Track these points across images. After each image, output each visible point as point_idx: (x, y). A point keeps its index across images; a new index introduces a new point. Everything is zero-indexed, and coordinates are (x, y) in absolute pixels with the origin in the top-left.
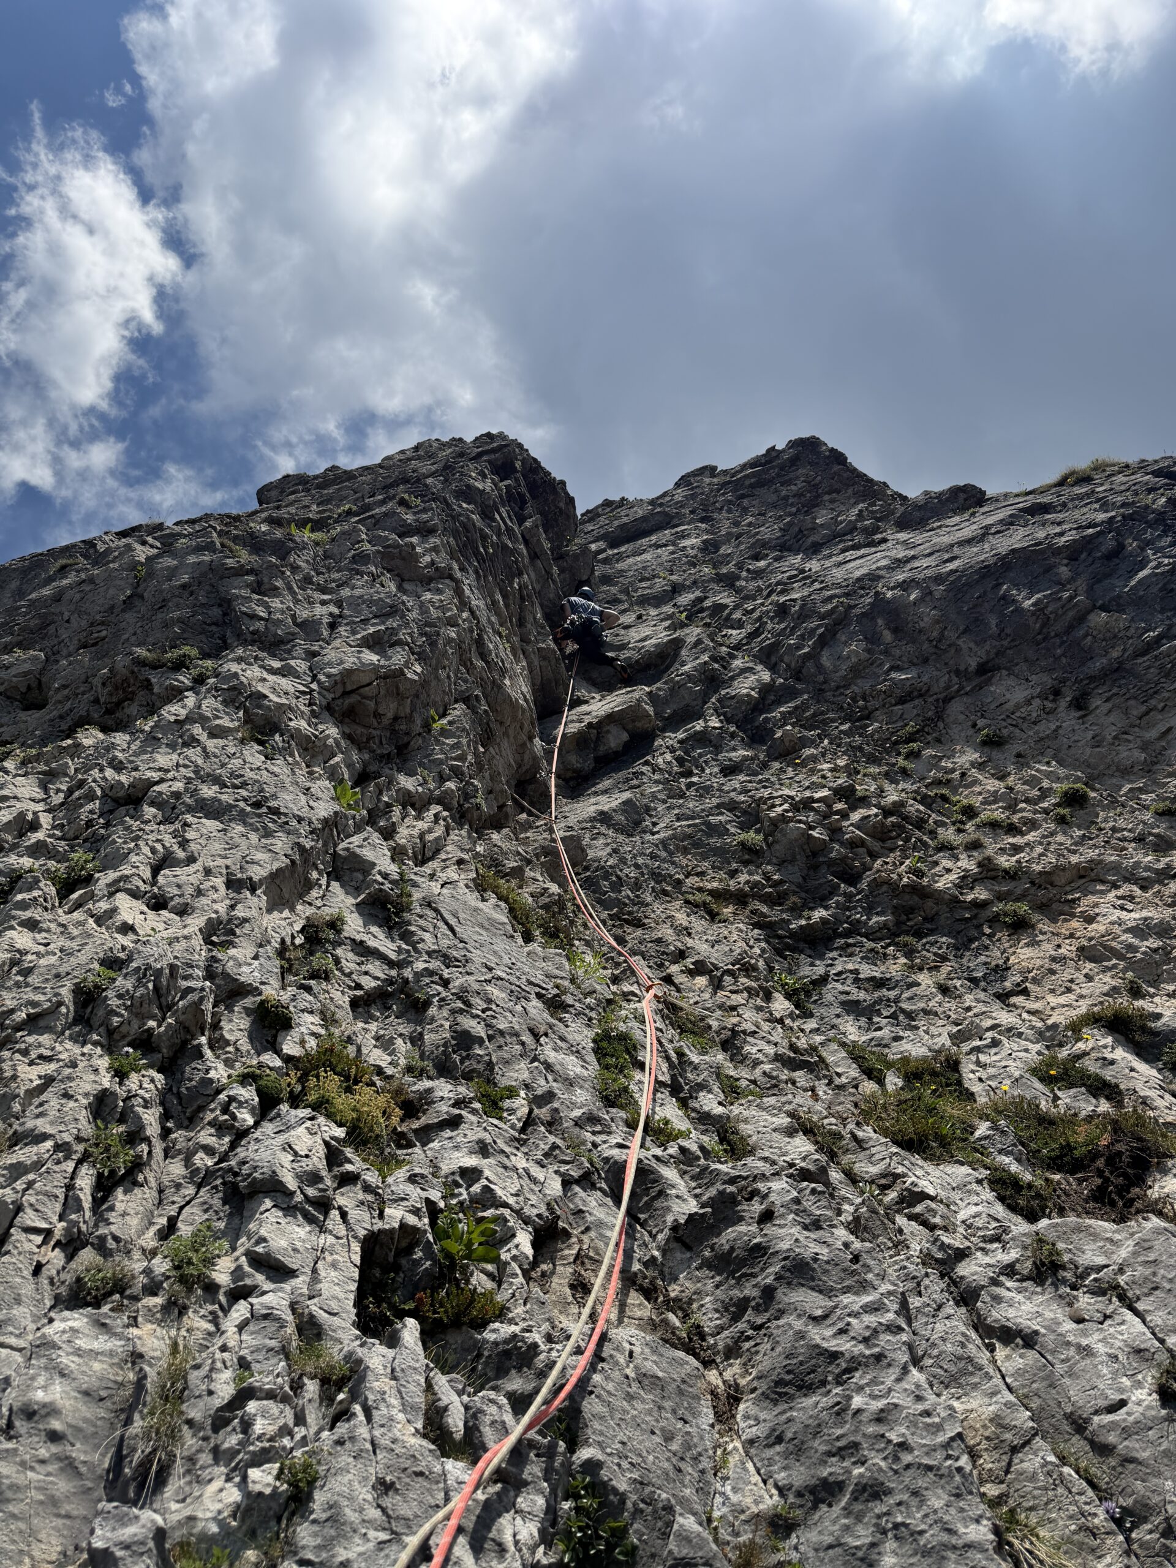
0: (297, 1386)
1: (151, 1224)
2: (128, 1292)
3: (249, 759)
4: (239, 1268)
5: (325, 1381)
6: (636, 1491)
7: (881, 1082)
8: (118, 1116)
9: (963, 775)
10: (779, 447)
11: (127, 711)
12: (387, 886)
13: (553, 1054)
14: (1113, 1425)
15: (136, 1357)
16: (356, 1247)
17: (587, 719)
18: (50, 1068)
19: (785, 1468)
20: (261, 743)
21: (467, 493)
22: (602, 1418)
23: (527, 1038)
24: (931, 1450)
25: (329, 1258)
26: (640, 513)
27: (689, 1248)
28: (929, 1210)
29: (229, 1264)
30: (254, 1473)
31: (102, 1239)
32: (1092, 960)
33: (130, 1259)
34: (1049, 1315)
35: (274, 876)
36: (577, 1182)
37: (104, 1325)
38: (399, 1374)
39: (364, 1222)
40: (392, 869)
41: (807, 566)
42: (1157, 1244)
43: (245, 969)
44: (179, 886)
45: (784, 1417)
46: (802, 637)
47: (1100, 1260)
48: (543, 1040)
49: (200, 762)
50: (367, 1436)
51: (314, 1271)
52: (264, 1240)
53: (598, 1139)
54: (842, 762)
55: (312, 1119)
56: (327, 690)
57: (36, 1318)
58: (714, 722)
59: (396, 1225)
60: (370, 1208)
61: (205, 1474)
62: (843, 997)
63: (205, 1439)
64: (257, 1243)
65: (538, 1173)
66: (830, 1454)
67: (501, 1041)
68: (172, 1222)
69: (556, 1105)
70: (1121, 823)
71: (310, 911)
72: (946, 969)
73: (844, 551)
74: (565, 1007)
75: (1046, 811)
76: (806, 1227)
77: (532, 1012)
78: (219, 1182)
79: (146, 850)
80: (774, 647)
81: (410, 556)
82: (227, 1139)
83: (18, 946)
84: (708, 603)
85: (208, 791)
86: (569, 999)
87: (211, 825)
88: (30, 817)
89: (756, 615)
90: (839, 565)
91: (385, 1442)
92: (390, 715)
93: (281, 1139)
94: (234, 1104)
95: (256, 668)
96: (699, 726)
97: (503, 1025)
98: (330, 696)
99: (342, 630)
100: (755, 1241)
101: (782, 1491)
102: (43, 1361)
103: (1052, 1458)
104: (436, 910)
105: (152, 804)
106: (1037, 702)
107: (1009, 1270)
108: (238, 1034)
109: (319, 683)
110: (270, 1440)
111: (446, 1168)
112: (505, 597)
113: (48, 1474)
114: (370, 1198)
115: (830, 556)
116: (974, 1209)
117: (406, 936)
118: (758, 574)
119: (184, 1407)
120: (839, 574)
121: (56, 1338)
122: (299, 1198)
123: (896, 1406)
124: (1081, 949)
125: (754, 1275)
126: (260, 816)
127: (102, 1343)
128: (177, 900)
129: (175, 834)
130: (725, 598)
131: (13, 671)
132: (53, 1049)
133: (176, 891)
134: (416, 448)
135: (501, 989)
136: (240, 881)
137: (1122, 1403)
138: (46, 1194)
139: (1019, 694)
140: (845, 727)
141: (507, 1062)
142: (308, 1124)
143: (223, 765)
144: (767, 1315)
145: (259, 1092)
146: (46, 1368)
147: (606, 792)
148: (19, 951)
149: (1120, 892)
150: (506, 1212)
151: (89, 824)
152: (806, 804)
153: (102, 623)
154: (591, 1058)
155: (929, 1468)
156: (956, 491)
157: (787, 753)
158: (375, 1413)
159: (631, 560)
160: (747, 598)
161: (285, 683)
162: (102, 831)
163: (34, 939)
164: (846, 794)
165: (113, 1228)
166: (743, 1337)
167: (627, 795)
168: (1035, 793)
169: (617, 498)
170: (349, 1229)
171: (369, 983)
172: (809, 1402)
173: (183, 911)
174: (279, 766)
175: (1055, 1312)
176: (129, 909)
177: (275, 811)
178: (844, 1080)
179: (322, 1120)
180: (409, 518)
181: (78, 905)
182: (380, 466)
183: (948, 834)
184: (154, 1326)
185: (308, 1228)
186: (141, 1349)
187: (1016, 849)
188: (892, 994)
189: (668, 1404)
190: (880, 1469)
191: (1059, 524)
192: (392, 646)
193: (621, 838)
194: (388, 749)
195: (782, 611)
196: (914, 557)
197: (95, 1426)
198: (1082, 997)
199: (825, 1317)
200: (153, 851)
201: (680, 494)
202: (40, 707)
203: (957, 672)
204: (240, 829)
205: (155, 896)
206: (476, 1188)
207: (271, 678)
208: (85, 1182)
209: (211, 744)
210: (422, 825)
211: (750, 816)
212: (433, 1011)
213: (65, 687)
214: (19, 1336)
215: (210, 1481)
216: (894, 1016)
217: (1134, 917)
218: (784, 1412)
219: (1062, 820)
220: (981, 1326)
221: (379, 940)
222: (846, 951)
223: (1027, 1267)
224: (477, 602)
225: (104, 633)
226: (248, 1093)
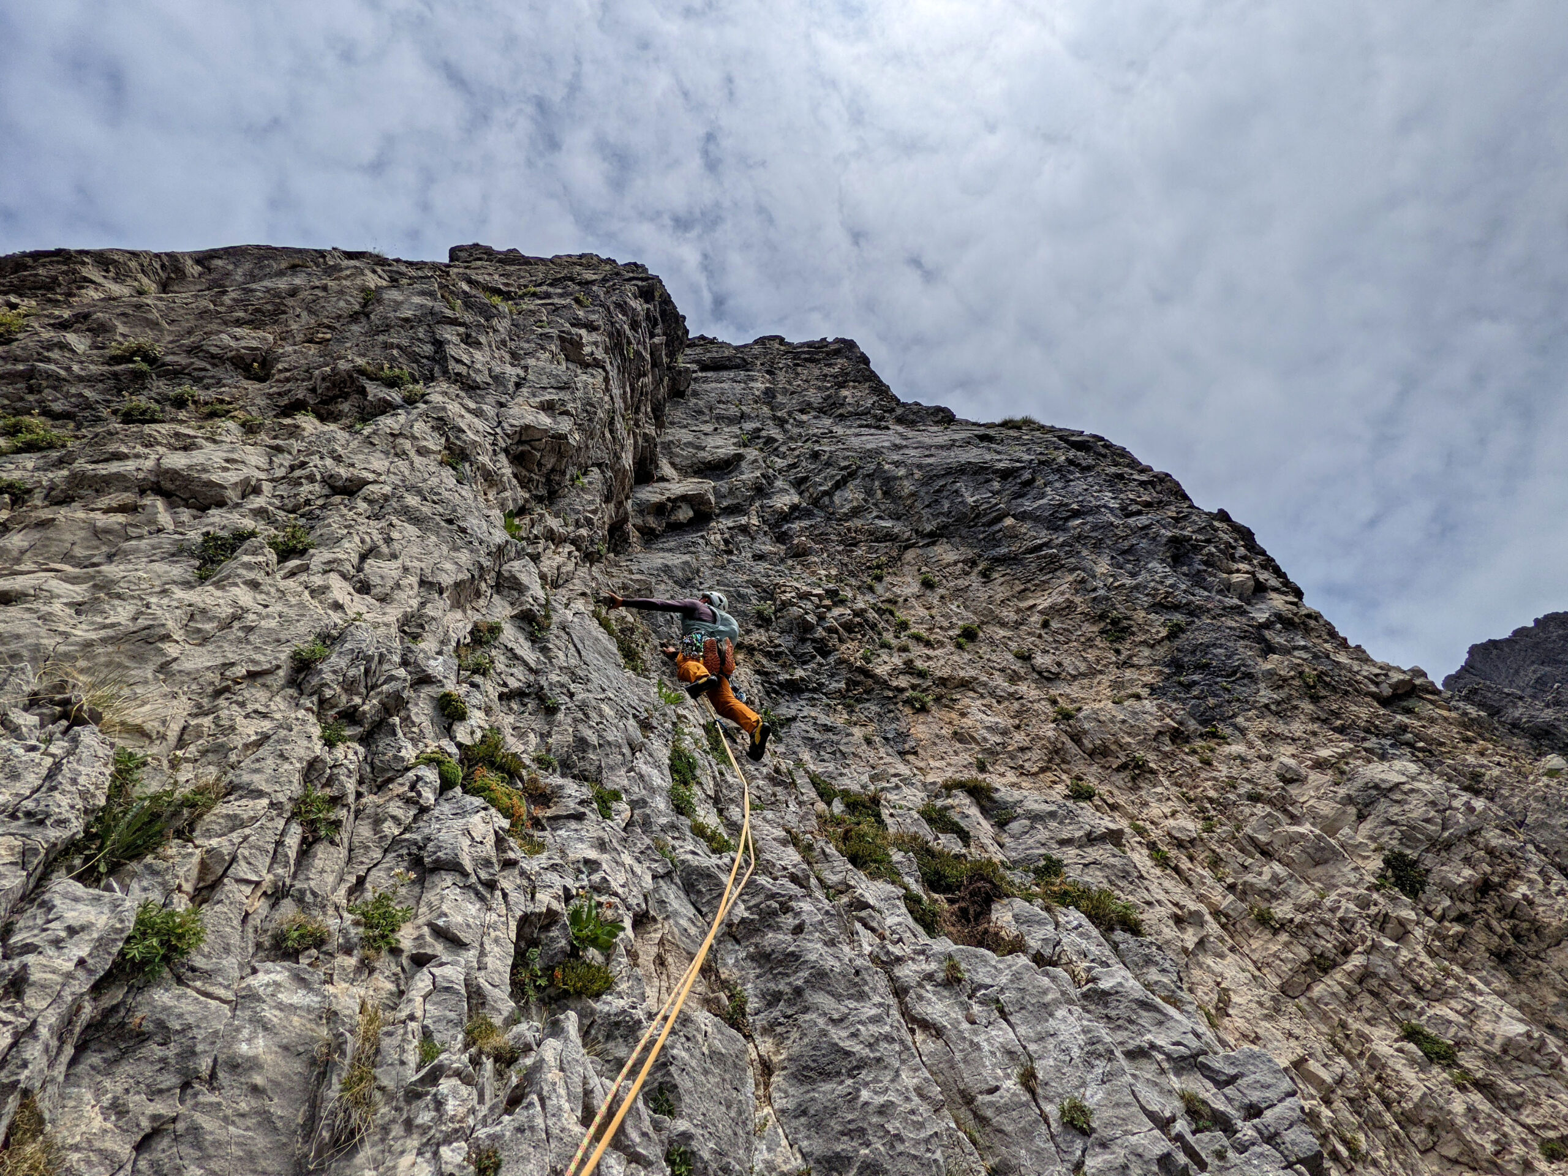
0: (475, 1062)
1: (341, 880)
2: (324, 949)
3: (445, 480)
4: (421, 937)
5: (497, 1059)
6: (716, 1160)
7: (829, 804)
8: (324, 781)
9: (906, 600)
10: (830, 340)
11: (340, 407)
12: (536, 608)
13: (644, 767)
14: (991, 1104)
15: (331, 1016)
16: (513, 925)
17: (667, 494)
18: (266, 725)
19: (808, 1138)
20: (454, 469)
21: (622, 307)
22: (690, 1093)
23: (626, 750)
24: (917, 1142)
25: (493, 934)
26: (726, 354)
27: (738, 942)
28: (870, 916)
29: (411, 931)
30: (445, 1151)
31: (302, 892)
32: (960, 741)
33: (325, 914)
34: (953, 1015)
35: (457, 585)
36: (662, 877)
37: (303, 979)
38: (566, 1066)
39: (520, 905)
40: (541, 594)
41: (835, 429)
42: (1026, 977)
43: (432, 662)
44: (382, 577)
45: (808, 1096)
46: (825, 479)
47: (988, 981)
48: (638, 754)
49: (407, 473)
50: (542, 1126)
51: (482, 945)
52: (446, 915)
53: (677, 843)
54: (834, 572)
55: (485, 809)
56: (508, 435)
57: (241, 967)
58: (755, 521)
59: (544, 910)
60: (525, 892)
61: (397, 1146)
62: (804, 734)
63: (397, 1109)
64: (439, 916)
65: (638, 869)
66: (843, 1134)
67: (608, 750)
68: (361, 881)
69: (648, 811)
70: (994, 658)
71: (477, 617)
72: (870, 728)
73: (860, 426)
74: (652, 728)
75: (951, 638)
76: (825, 944)
77: (630, 729)
78: (405, 851)
79: (357, 539)
80: (805, 479)
81: (578, 345)
82: (412, 813)
83: (241, 603)
84: (764, 433)
85: (412, 500)
86: (655, 723)
87: (411, 530)
88: (253, 483)
89: (797, 453)
90: (857, 435)
91: (555, 1131)
92: (549, 466)
93: (460, 823)
94: (420, 783)
95: (457, 405)
96: (744, 520)
97: (610, 738)
98: (509, 441)
99: (525, 391)
100: (790, 949)
101: (804, 1156)
102: (248, 1013)
103: (953, 1125)
104: (568, 634)
105: (365, 499)
106: (960, 565)
107: (930, 977)
108: (423, 718)
109: (503, 429)
110: (459, 1121)
111: (572, 856)
112: (632, 390)
113: (248, 1129)
114: (525, 883)
115: (850, 427)
116: (897, 920)
117: (545, 650)
118: (800, 424)
119: (377, 1072)
120: (855, 442)
121: (261, 991)
122: (473, 879)
123: (892, 1103)
124: (955, 733)
125: (788, 975)
126: (451, 531)
127: (299, 997)
128: (379, 589)
129: (381, 531)
130: (774, 432)
131: (243, 343)
132: (268, 706)
133: (378, 581)
134: (581, 257)
135: (612, 708)
136: (431, 584)
137: (997, 1088)
138: (259, 849)
139: (951, 557)
140: (840, 548)
141: (612, 768)
142: (483, 813)
143: (425, 480)
144: (796, 1009)
145: (442, 776)
146: (250, 1021)
147: (670, 550)
148: (241, 608)
149: (985, 702)
150: (616, 900)
151: (307, 502)
152: (805, 596)
153: (329, 327)
154: (667, 772)
155: (915, 1157)
156: (939, 410)
157: (800, 554)
158: (548, 1102)
159: (713, 385)
160: (791, 438)
161: (478, 423)
162: (318, 512)
163: (255, 598)
164: (832, 594)
165: (312, 883)
166: (776, 1023)
167: (687, 558)
168: (946, 624)
169: (711, 337)
170: (508, 908)
171: (513, 684)
172: (827, 1087)
173: (383, 599)
174: (466, 491)
175: (957, 1014)
176: (340, 590)
177: (463, 531)
178: (805, 798)
179: (493, 811)
180: (581, 313)
181: (292, 574)
182: (551, 261)
183: (888, 637)
184: (347, 985)
185: (478, 906)
186: (334, 1007)
187: (929, 658)
188: (835, 738)
189: (728, 1076)
190: (880, 1153)
191: (999, 453)
192: (561, 414)
193: (677, 588)
194: (542, 492)
195: (815, 456)
196: (906, 447)
197: (291, 1081)
198: (949, 764)
199: (841, 1020)
200: (363, 541)
201: (757, 349)
202: (262, 380)
203: (917, 532)
204: (433, 538)
205: (360, 581)
206: (596, 878)
207: (467, 415)
208: (293, 841)
209: (418, 460)
210: (559, 559)
211: (768, 593)
212: (560, 716)
213: (287, 370)
214: (227, 987)
215: (402, 1152)
216: (833, 753)
217: (991, 720)
218: (808, 1092)
219: (960, 646)
220: (905, 1013)
221: (525, 650)
222: (812, 703)
223: (941, 976)
224: (616, 392)
225: (329, 336)
226: (431, 775)
